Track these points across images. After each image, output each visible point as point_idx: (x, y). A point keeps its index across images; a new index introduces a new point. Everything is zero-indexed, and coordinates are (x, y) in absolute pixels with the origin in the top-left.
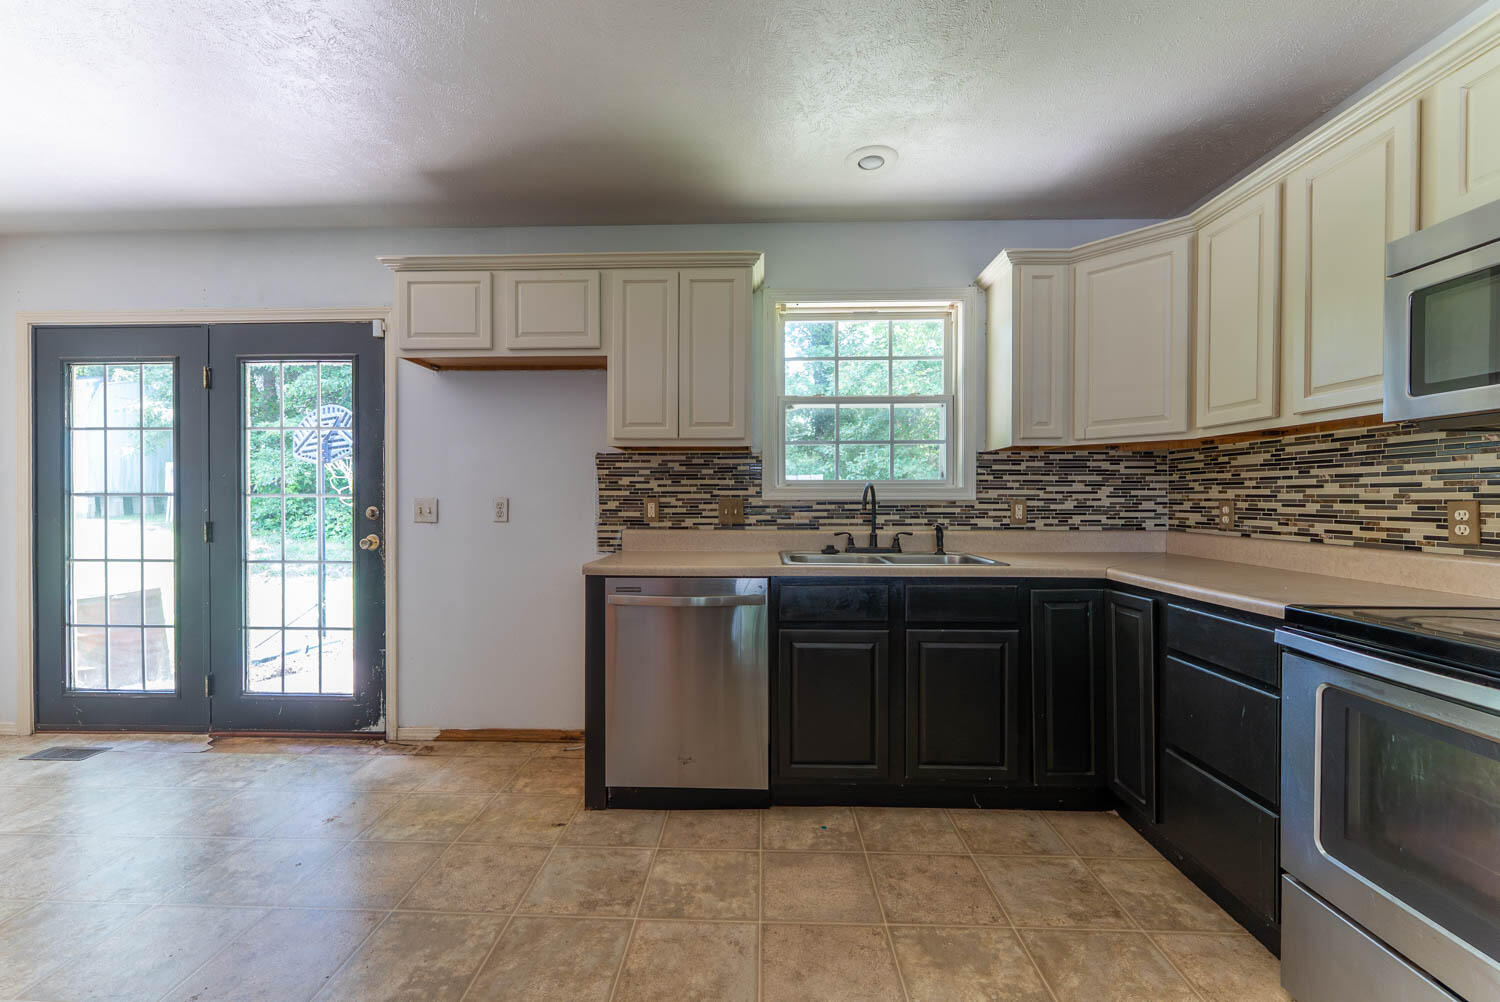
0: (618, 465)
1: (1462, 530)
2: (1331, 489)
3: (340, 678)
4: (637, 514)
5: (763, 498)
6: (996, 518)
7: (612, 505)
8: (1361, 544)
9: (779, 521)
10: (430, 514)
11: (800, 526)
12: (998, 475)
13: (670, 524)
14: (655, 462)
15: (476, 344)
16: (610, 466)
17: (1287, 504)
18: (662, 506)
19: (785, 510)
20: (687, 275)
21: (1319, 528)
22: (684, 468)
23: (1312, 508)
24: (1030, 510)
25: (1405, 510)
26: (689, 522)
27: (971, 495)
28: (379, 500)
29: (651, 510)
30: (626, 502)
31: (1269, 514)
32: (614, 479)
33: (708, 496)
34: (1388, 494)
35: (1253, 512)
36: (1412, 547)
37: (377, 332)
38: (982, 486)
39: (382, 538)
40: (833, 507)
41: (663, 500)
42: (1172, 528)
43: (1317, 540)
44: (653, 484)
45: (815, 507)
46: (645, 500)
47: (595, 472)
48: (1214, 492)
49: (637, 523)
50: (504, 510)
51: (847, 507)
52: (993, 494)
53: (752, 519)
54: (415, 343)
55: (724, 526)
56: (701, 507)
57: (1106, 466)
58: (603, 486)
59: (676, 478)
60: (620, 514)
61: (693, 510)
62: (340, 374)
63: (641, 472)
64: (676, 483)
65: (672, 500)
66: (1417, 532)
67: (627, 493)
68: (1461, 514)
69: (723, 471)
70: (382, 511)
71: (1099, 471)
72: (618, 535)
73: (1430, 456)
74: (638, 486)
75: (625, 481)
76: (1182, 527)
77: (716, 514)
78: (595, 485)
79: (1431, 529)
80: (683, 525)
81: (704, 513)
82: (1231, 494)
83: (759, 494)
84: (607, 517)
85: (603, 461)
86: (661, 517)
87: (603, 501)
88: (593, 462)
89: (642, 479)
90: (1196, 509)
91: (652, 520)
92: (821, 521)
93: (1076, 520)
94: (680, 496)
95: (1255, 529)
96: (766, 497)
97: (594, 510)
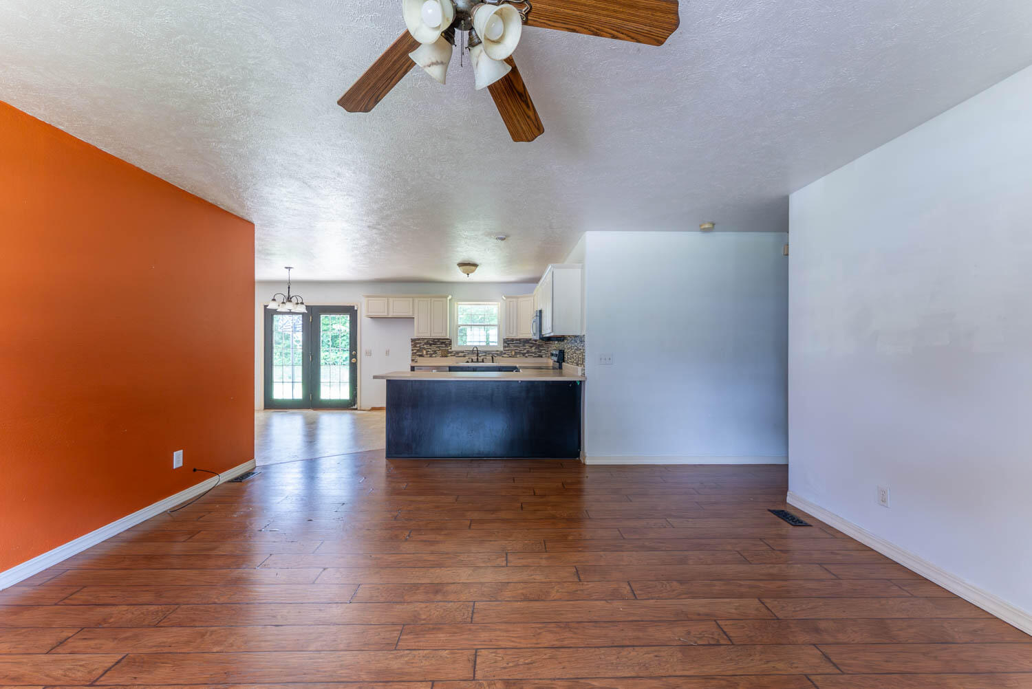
3: (345, 395)
4: (421, 353)
6: (508, 354)
7: (415, 351)
9: (456, 355)
10: (369, 353)
11: (461, 356)
12: (508, 344)
13: (429, 356)
14: (426, 341)
15: (385, 314)
16: (415, 342)
18: (427, 352)
19: (458, 353)
20: (433, 299)
22: (433, 342)
24: (516, 352)
26: (434, 355)
27: (502, 349)
28: (356, 350)
29: (425, 352)
30: (418, 351)
32: (415, 345)
33: (439, 349)
37: (356, 309)
38: (505, 347)
39: (356, 359)
40: (469, 352)
41: (427, 350)
44: (425, 346)
45: (465, 352)
46: (423, 350)
47: (411, 344)
49: (421, 356)
50: (387, 353)
51: (473, 352)
52: (507, 349)
53: (449, 355)
54: (370, 314)
55: (442, 356)
56: (437, 352)
58: (413, 347)
59: (431, 345)
60: (417, 353)
61: (435, 352)
62: (347, 318)
63: (422, 344)
65: (430, 350)
67: (419, 348)
69: (442, 343)
70: (356, 353)
71: (532, 343)
72: (417, 358)
74: (421, 347)
75: (418, 345)
77: (441, 353)
78: (411, 346)
80: (432, 356)
83: (451, 349)
84: (413, 354)
85: (413, 340)
86: (427, 354)
87: (412, 350)
88: (410, 341)
91: (425, 354)
92: (466, 355)
93: (527, 355)
94: (432, 349)
96: (453, 349)
97: (410, 352)
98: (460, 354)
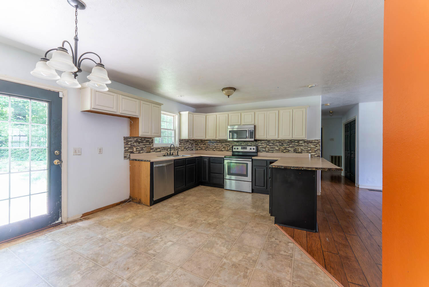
0: (128, 139)
1: (226, 149)
2: (216, 145)
4: (132, 150)
5: (154, 146)
6: (181, 149)
7: (127, 149)
8: (218, 151)
9: (156, 151)
10: (78, 152)
11: (158, 152)
12: (181, 142)
13: (138, 152)
14: (135, 139)
16: (126, 140)
17: (211, 147)
18: (137, 149)
19: (157, 149)
20: (152, 104)
21: (214, 149)
22: (140, 141)
23: (214, 147)
24: (184, 148)
25: (222, 147)
26: (141, 152)
27: (178, 146)
28: (59, 148)
29: (135, 150)
30: (130, 148)
31: (209, 148)
32: (127, 143)
33: (145, 146)
34: (221, 146)
35: (207, 148)
36: (223, 151)
37: (61, 96)
38: (180, 144)
39: (61, 160)
40: (163, 148)
41: (137, 147)
42: (196, 150)
43: (214, 151)
44: (135, 144)
45: (161, 148)
46: (134, 147)
47: (123, 141)
48: (202, 145)
49: (132, 152)
50: (101, 151)
51: (165, 148)
52: (180, 145)
53: (152, 151)
55: (147, 152)
56: (144, 148)
57: (190, 141)
58: (125, 144)
60: (128, 151)
61: (142, 149)
62: (43, 107)
63: (133, 141)
64: (139, 144)
65: (138, 147)
66: (223, 149)
67: (130, 146)
68: (226, 148)
69: (147, 141)
70: (60, 153)
72: (128, 155)
73: (224, 143)
74: (132, 144)
75: (130, 143)
76: (197, 150)
77: (146, 150)
78: (123, 144)
79: (224, 149)
80: (140, 152)
81: (144, 150)
82: (204, 146)
83: (153, 146)
84: (126, 151)
85: (125, 138)
86: (137, 151)
87: (125, 148)
88: (123, 138)
89: (133, 143)
90: (199, 147)
91: (135, 151)
92: (161, 151)
93: (188, 149)
94: (140, 146)
95: (207, 150)
96: (155, 146)
97: (123, 150)
98: (158, 150)
